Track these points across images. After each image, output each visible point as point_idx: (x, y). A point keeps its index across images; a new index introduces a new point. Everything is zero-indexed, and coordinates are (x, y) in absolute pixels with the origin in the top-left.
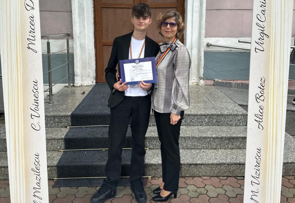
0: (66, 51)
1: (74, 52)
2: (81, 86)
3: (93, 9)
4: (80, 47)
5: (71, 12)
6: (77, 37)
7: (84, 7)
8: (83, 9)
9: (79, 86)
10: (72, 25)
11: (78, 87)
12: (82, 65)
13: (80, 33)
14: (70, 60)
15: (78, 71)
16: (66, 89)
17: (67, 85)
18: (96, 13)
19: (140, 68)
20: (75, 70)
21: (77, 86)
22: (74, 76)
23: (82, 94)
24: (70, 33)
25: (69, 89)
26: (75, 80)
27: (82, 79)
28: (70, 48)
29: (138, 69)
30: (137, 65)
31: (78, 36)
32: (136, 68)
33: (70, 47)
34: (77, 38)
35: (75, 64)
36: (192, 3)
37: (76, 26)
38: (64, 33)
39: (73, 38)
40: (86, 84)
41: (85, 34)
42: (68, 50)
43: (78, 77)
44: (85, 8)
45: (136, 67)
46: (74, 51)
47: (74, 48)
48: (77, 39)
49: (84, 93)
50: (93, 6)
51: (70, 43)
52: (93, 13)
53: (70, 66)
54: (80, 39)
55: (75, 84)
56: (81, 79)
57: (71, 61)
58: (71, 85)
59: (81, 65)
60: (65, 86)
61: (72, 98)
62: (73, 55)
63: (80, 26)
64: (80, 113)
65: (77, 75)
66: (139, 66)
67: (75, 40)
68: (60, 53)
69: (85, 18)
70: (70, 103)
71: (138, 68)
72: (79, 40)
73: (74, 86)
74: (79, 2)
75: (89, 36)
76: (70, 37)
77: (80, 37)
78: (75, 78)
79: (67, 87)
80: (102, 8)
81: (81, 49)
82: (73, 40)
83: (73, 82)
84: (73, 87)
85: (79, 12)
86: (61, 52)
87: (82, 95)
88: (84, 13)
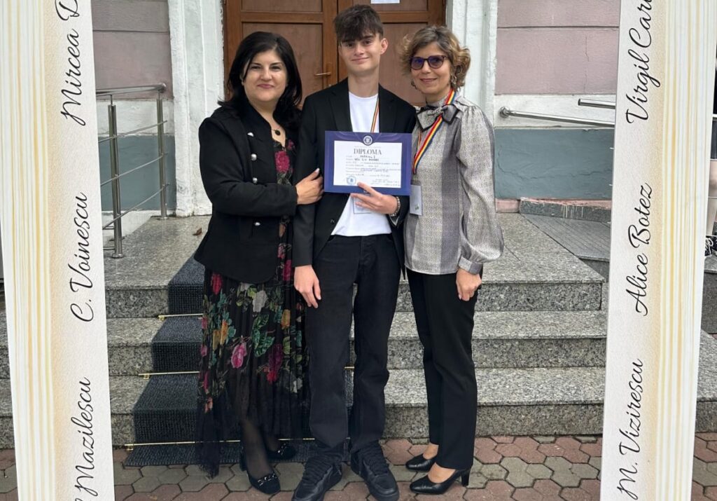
0: (155, 130)
1: (176, 133)
2: (193, 215)
3: (221, 26)
4: (191, 118)
5: (168, 33)
6: (183, 94)
7: (200, 22)
8: (198, 26)
9: (186, 215)
10: (171, 65)
11: (185, 217)
12: (194, 164)
13: (190, 85)
14: (166, 153)
15: (186, 179)
16: (155, 222)
17: (158, 213)
18: (229, 38)
19: (372, 155)
20: (177, 178)
21: (182, 215)
22: (175, 190)
23: (195, 235)
24: (164, 85)
25: (165, 223)
26: (178, 202)
27: (195, 198)
28: (166, 121)
29: (368, 159)
30: (367, 148)
31: (186, 93)
32: (363, 154)
33: (164, 120)
34: (183, 97)
35: (178, 162)
36: (464, 12)
37: (180, 67)
38: (151, 84)
39: (172, 97)
40: (205, 210)
41: (203, 86)
42: (160, 128)
43: (186, 194)
44: (202, 24)
46: (176, 130)
47: (175, 121)
48: (183, 100)
49: (199, 233)
50: (222, 18)
51: (165, 110)
52: (221, 37)
53: (165, 165)
54: (190, 100)
55: (178, 212)
56: (192, 198)
57: (167, 154)
58: (169, 213)
59: (191, 165)
60: (152, 217)
61: (170, 246)
62: (172, 139)
63: (189, 68)
64: (190, 282)
65: (183, 188)
66: (370, 152)
67: (177, 102)
68: (140, 135)
69: (202, 49)
70: (167, 256)
71: (368, 155)
72: (186, 102)
73: (174, 216)
74: (188, 10)
75: (212, 92)
76: (165, 95)
77: (189, 94)
78: (178, 195)
79: (159, 219)
80: (244, 25)
81: (191, 124)
82: (172, 102)
83: (173, 204)
84: (171, 218)
85: (187, 34)
86: (144, 131)
87: (196, 237)
88: (200, 36)
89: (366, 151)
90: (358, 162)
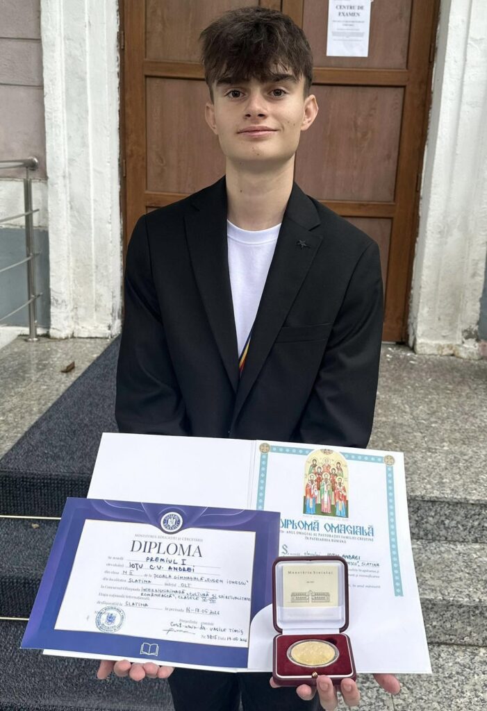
0: (22, 221)
1: (50, 227)
2: (73, 337)
3: (116, 81)
4: (71, 208)
5: (41, 87)
6: (60, 173)
7: (86, 73)
8: (83, 79)
9: (63, 336)
10: (45, 132)
11: (61, 339)
12: (74, 270)
13: (71, 161)
14: (36, 252)
15: (63, 290)
16: (23, 345)
17: (26, 330)
18: (127, 98)
19: (178, 558)
20: (51, 287)
21: (58, 337)
22: (49, 303)
23: (63, 372)
24: (36, 161)
25: (33, 348)
26: (52, 319)
27: (76, 314)
28: (38, 210)
29: (166, 566)
30: (166, 540)
31: (64, 172)
32: (154, 554)
33: (34, 209)
34: (61, 178)
35: (52, 265)
36: (460, 73)
37: (56, 135)
38: (19, 158)
39: (45, 177)
40: (89, 331)
41: (88, 164)
42: (28, 219)
43: (63, 309)
44: (88, 76)
45: (154, 551)
46: (50, 223)
47: (49, 211)
48: (60, 181)
49: (69, 369)
50: (117, 70)
51: (36, 194)
52: (116, 95)
53: (37, 269)
54: (70, 183)
55: (52, 332)
56: (73, 314)
57: (38, 254)
58: (40, 331)
59: (72, 271)
60: (20, 335)
61: (23, 390)
62: (44, 235)
63: (70, 138)
65: (60, 301)
66: (172, 549)
67: (52, 185)
68: (4, 226)
69: (87, 111)
70: (10, 411)
71: (165, 557)
72: (65, 186)
73: (47, 336)
74: (69, 55)
75: (100, 173)
76: (37, 174)
77: (70, 174)
78: (53, 310)
79: (26, 340)
80: (148, 79)
81: (71, 216)
82: (46, 183)
83: (46, 322)
84: (44, 340)
85: (67, 90)
86: (8, 222)
87: (65, 375)
88: (85, 93)
89: (163, 548)
90: (138, 574)
